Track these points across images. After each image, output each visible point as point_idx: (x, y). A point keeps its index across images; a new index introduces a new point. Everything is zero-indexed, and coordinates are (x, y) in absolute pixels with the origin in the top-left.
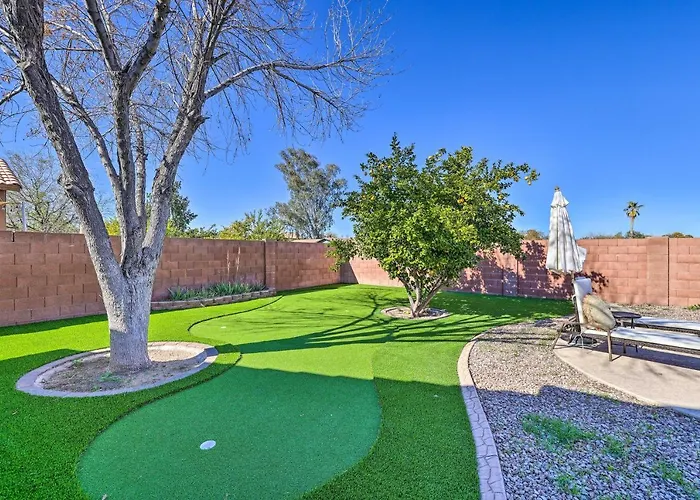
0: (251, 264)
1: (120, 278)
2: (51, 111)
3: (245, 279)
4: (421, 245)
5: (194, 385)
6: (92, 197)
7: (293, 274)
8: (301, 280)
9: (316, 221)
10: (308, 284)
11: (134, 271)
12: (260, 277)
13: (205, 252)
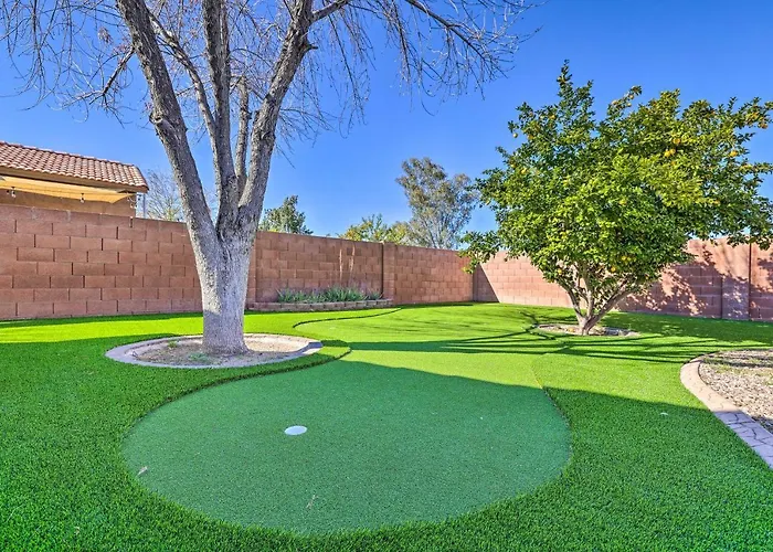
0: (367, 268)
1: (213, 241)
2: (141, 29)
3: (360, 286)
4: (600, 223)
5: (290, 369)
6: (184, 137)
7: (415, 284)
8: (425, 294)
9: (441, 242)
10: (434, 299)
11: (229, 233)
12: (377, 286)
13: (316, 253)
